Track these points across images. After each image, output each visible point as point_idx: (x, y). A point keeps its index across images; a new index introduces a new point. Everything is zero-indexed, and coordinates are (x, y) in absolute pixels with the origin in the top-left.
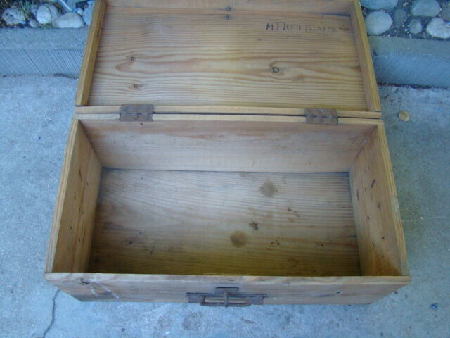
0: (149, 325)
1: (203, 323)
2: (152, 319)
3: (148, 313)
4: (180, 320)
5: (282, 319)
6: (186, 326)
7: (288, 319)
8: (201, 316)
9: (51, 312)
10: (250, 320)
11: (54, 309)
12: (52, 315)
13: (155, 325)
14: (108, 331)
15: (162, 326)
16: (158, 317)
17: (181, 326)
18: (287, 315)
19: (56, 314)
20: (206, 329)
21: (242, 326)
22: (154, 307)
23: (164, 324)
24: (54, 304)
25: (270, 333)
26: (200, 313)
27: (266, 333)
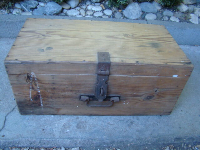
0: (58, 127)
1: (88, 126)
2: (59, 125)
3: (57, 122)
4: (75, 125)
5: (129, 123)
6: (78, 127)
7: (132, 123)
8: (86, 123)
9: (3, 122)
10: (112, 123)
11: (5, 121)
12: (3, 124)
13: (61, 127)
14: (35, 131)
15: (65, 127)
16: (63, 124)
17: (75, 127)
18: (131, 121)
19: (6, 123)
20: (89, 128)
21: (109, 127)
22: (61, 119)
23: (66, 127)
24: (6, 119)
25: (123, 129)
26: (85, 121)
27: (121, 129)
